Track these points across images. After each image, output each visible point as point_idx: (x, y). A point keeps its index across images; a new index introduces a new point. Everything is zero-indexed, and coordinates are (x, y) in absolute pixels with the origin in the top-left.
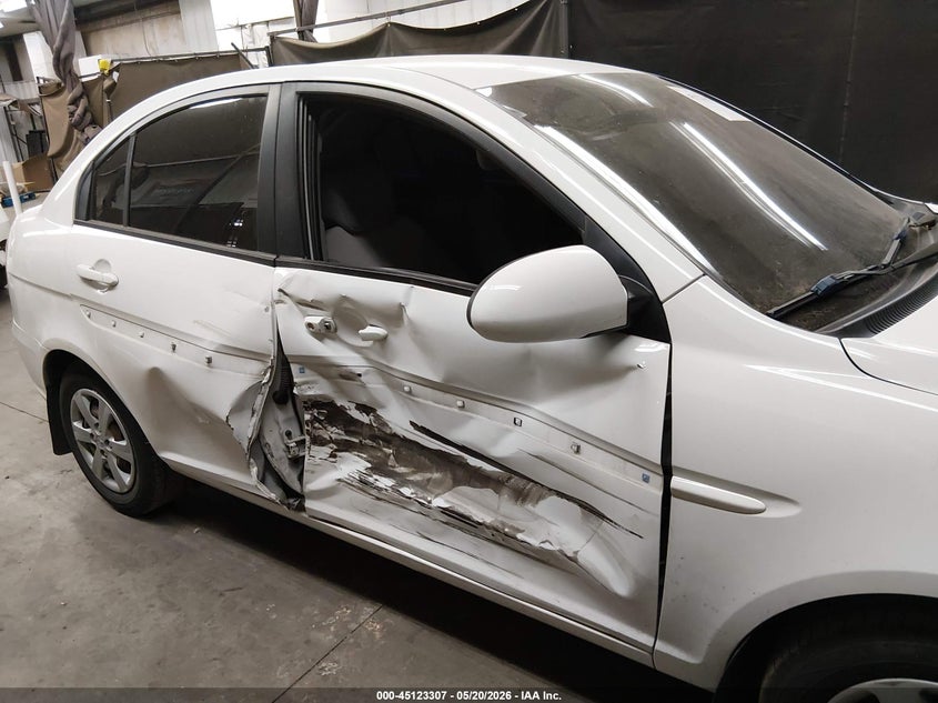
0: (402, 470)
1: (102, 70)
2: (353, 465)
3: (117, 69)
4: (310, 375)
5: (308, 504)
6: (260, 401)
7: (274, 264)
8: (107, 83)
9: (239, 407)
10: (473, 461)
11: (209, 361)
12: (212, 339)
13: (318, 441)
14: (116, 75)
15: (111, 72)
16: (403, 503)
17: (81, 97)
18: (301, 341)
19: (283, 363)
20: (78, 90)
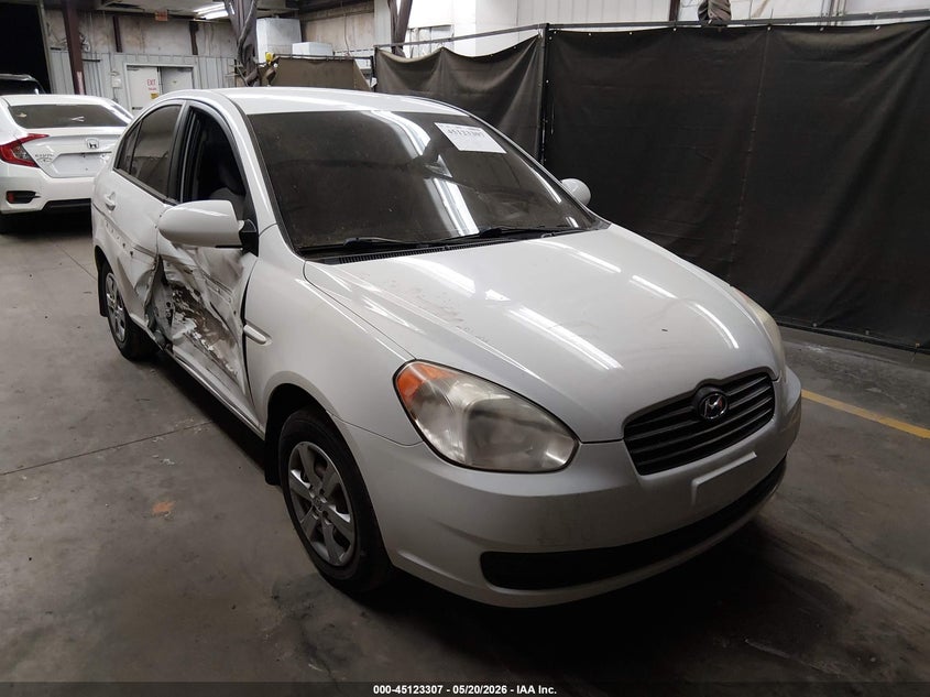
0: (206, 330)
1: (268, 61)
2: (191, 325)
3: (277, 61)
4: (172, 269)
5: (175, 348)
6: (150, 280)
7: (164, 201)
8: (269, 72)
9: (142, 282)
10: (224, 325)
11: (132, 253)
12: (135, 241)
13: (179, 310)
14: (275, 65)
15: (272, 63)
16: (201, 347)
17: (255, 80)
18: (168, 247)
19: (160, 260)
20: (254, 74)
